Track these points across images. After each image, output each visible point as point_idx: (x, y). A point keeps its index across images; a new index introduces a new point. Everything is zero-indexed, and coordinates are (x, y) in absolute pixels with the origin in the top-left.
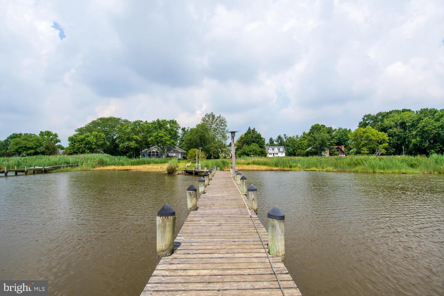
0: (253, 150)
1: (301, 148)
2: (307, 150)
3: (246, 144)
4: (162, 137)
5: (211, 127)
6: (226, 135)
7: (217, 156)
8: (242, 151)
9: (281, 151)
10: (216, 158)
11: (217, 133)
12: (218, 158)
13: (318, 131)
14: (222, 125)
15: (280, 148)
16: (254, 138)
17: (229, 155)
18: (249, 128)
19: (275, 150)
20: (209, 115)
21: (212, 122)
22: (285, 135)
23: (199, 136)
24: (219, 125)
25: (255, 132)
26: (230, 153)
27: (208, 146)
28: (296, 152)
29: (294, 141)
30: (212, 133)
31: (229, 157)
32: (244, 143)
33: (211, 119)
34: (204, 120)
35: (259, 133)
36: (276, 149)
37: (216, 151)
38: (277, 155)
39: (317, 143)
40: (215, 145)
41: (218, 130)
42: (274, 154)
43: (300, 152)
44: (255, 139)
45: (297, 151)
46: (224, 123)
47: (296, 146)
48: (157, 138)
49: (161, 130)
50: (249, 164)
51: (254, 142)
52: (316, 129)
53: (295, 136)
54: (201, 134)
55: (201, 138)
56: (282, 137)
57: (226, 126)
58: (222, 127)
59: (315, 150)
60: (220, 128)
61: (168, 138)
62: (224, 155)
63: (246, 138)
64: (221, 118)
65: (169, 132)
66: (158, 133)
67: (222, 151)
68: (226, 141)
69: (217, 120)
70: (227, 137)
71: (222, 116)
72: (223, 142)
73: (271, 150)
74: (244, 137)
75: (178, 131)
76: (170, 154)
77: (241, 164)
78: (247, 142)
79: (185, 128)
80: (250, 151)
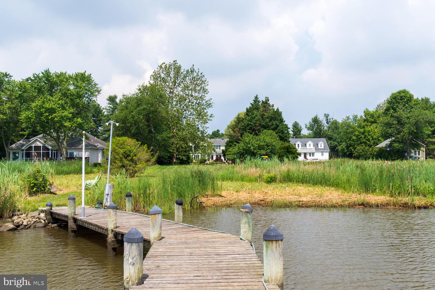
0: (267, 146)
1: (365, 143)
2: (380, 146)
3: (249, 132)
4: (52, 111)
5: (172, 93)
6: (205, 111)
7: (185, 158)
8: (241, 148)
9: (321, 149)
10: (182, 162)
11: (185, 107)
12: (187, 161)
13: (407, 105)
14: (198, 88)
15: (319, 141)
16: (267, 118)
17: (212, 156)
18: (256, 98)
19: (308, 145)
20: (168, 66)
21: (175, 83)
22: (327, 116)
23: (145, 113)
24: (191, 90)
25: (269, 105)
26: (214, 153)
27: (164, 135)
28: (353, 150)
29: (349, 126)
30: (174, 107)
31: (211, 161)
32: (244, 129)
33: (172, 75)
34: (156, 77)
35: (278, 109)
36: (310, 145)
37: (182, 148)
38: (312, 158)
39: (406, 130)
40: (180, 133)
41: (188, 101)
42: (305, 154)
43: (363, 151)
44: (270, 121)
45: (355, 149)
46: (201, 84)
47: (354, 138)
48: (41, 114)
49: (52, 96)
50: (271, 180)
51: (266, 127)
52: (401, 100)
53: (351, 117)
54: (150, 108)
55: (148, 116)
56: (321, 119)
57: (205, 91)
58: (197, 94)
59: (401, 145)
60: (192, 96)
61: (70, 113)
62: (200, 155)
63: (248, 118)
64: (195, 74)
65: (71, 99)
66: (44, 102)
67: (197, 147)
68: (207, 125)
69: (185, 77)
70: (208, 117)
71: (196, 69)
72: (200, 126)
73: (300, 145)
74: (243, 117)
75: (95, 99)
76: (75, 153)
77: (251, 181)
78: (251, 128)
79: (116, 97)
80: (260, 148)
